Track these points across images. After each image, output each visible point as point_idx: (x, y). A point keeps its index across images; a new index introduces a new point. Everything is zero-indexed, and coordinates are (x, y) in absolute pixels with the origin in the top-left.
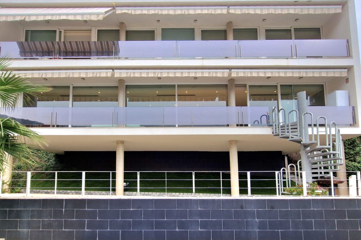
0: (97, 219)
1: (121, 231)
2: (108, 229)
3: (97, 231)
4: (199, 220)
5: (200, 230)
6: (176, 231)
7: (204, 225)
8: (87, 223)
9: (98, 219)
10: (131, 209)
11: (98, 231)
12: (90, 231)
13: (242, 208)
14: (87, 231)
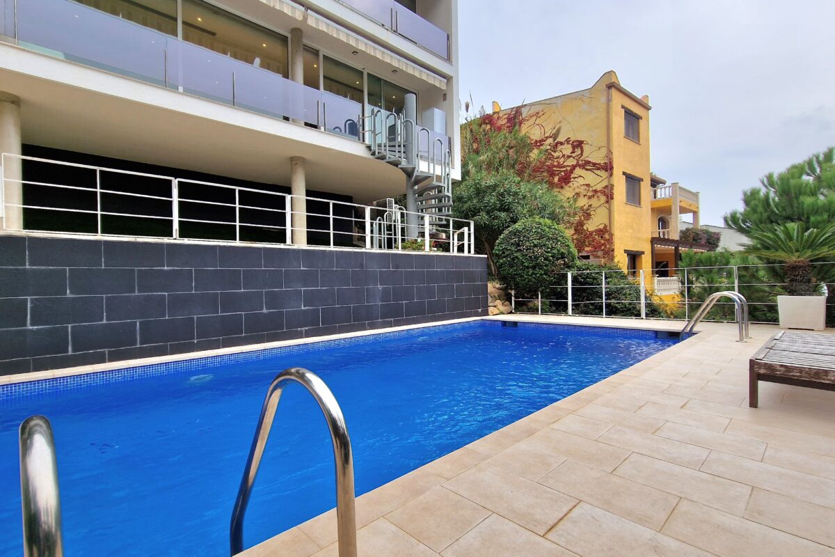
0: (65, 294)
1: (140, 322)
2: (102, 320)
3: (67, 327)
4: (302, 289)
5: (303, 308)
6: (262, 313)
7: (310, 298)
8: (31, 308)
9: (69, 294)
10: (166, 268)
11: (72, 327)
12: (42, 329)
13: (362, 266)
14: (32, 331)
